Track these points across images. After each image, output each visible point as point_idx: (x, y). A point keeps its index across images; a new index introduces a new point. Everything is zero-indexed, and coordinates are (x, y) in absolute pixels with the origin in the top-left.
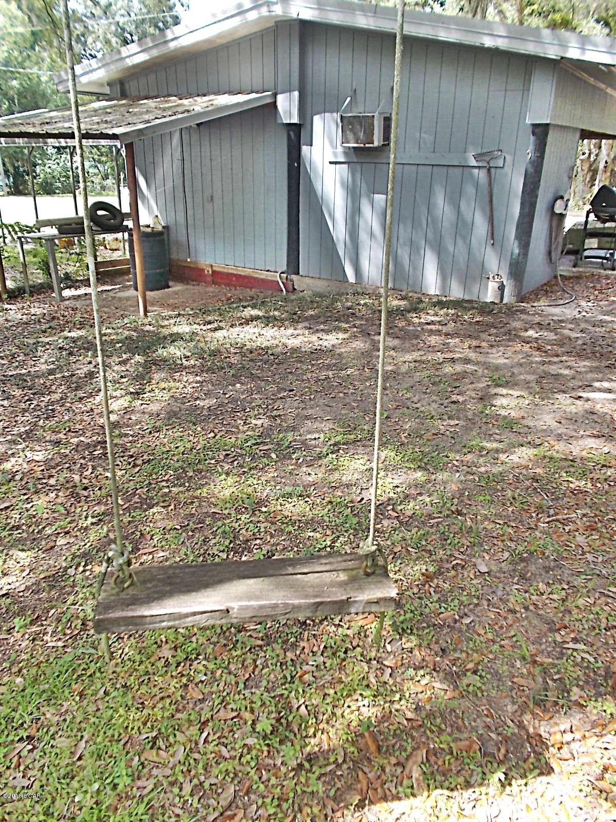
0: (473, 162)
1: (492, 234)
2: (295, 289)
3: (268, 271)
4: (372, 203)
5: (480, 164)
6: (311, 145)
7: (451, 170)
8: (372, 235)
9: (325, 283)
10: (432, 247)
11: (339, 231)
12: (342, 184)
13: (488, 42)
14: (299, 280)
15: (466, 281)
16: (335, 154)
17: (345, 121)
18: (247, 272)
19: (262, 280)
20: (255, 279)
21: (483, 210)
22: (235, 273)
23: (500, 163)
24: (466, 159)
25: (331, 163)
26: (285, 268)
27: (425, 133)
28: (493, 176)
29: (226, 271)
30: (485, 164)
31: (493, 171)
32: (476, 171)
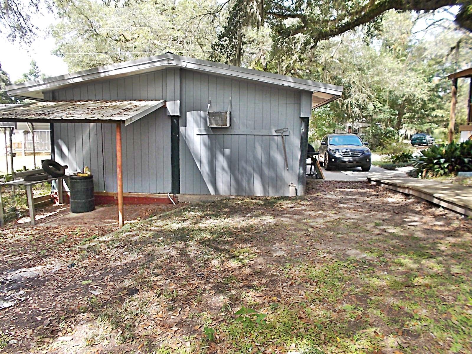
0: (275, 134)
1: (287, 165)
2: (178, 202)
3: (159, 193)
4: (223, 154)
5: (278, 134)
6: (186, 126)
7: (264, 137)
8: (223, 169)
9: (198, 197)
10: (257, 173)
11: (204, 169)
12: (205, 145)
13: (286, 84)
14: (181, 196)
15: (276, 188)
16: (200, 131)
17: (211, 115)
18: (146, 194)
19: (157, 199)
20: (150, 198)
21: (281, 154)
22: (137, 196)
23: (287, 133)
24: (271, 132)
25: (198, 135)
26: (170, 191)
27: (250, 120)
28: (284, 139)
29: (130, 196)
30: (280, 134)
31: (284, 137)
32: (276, 137)
